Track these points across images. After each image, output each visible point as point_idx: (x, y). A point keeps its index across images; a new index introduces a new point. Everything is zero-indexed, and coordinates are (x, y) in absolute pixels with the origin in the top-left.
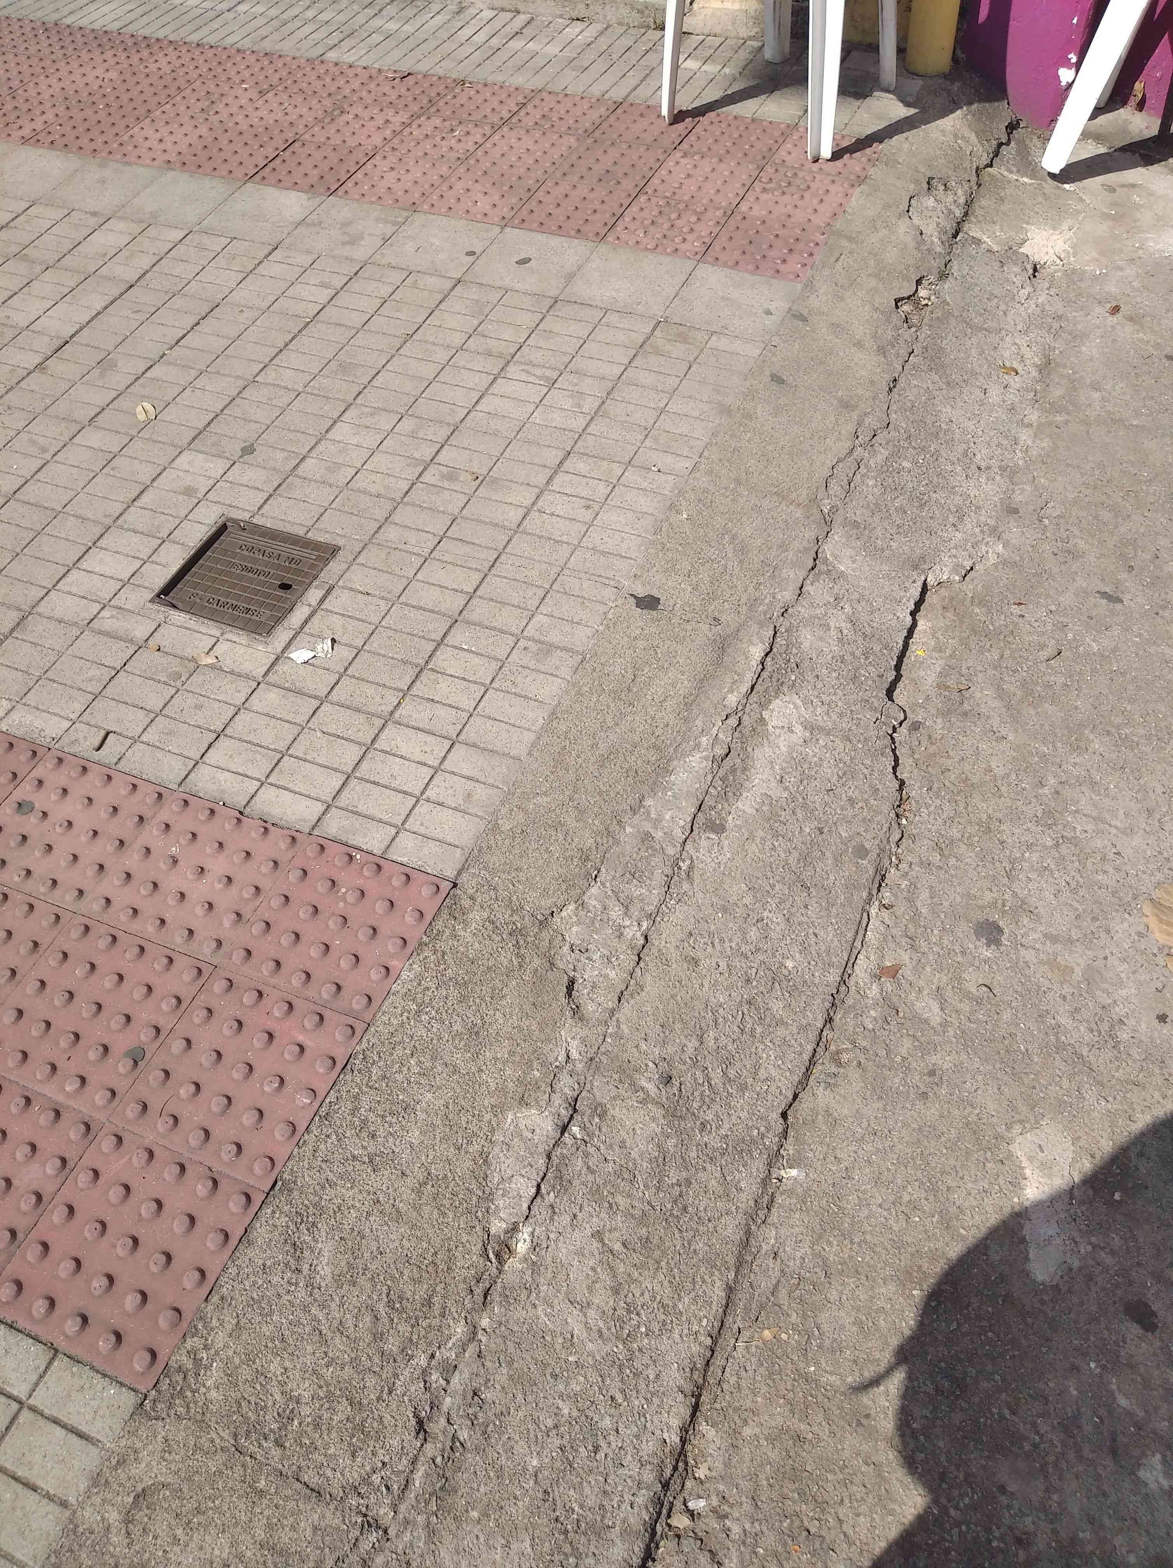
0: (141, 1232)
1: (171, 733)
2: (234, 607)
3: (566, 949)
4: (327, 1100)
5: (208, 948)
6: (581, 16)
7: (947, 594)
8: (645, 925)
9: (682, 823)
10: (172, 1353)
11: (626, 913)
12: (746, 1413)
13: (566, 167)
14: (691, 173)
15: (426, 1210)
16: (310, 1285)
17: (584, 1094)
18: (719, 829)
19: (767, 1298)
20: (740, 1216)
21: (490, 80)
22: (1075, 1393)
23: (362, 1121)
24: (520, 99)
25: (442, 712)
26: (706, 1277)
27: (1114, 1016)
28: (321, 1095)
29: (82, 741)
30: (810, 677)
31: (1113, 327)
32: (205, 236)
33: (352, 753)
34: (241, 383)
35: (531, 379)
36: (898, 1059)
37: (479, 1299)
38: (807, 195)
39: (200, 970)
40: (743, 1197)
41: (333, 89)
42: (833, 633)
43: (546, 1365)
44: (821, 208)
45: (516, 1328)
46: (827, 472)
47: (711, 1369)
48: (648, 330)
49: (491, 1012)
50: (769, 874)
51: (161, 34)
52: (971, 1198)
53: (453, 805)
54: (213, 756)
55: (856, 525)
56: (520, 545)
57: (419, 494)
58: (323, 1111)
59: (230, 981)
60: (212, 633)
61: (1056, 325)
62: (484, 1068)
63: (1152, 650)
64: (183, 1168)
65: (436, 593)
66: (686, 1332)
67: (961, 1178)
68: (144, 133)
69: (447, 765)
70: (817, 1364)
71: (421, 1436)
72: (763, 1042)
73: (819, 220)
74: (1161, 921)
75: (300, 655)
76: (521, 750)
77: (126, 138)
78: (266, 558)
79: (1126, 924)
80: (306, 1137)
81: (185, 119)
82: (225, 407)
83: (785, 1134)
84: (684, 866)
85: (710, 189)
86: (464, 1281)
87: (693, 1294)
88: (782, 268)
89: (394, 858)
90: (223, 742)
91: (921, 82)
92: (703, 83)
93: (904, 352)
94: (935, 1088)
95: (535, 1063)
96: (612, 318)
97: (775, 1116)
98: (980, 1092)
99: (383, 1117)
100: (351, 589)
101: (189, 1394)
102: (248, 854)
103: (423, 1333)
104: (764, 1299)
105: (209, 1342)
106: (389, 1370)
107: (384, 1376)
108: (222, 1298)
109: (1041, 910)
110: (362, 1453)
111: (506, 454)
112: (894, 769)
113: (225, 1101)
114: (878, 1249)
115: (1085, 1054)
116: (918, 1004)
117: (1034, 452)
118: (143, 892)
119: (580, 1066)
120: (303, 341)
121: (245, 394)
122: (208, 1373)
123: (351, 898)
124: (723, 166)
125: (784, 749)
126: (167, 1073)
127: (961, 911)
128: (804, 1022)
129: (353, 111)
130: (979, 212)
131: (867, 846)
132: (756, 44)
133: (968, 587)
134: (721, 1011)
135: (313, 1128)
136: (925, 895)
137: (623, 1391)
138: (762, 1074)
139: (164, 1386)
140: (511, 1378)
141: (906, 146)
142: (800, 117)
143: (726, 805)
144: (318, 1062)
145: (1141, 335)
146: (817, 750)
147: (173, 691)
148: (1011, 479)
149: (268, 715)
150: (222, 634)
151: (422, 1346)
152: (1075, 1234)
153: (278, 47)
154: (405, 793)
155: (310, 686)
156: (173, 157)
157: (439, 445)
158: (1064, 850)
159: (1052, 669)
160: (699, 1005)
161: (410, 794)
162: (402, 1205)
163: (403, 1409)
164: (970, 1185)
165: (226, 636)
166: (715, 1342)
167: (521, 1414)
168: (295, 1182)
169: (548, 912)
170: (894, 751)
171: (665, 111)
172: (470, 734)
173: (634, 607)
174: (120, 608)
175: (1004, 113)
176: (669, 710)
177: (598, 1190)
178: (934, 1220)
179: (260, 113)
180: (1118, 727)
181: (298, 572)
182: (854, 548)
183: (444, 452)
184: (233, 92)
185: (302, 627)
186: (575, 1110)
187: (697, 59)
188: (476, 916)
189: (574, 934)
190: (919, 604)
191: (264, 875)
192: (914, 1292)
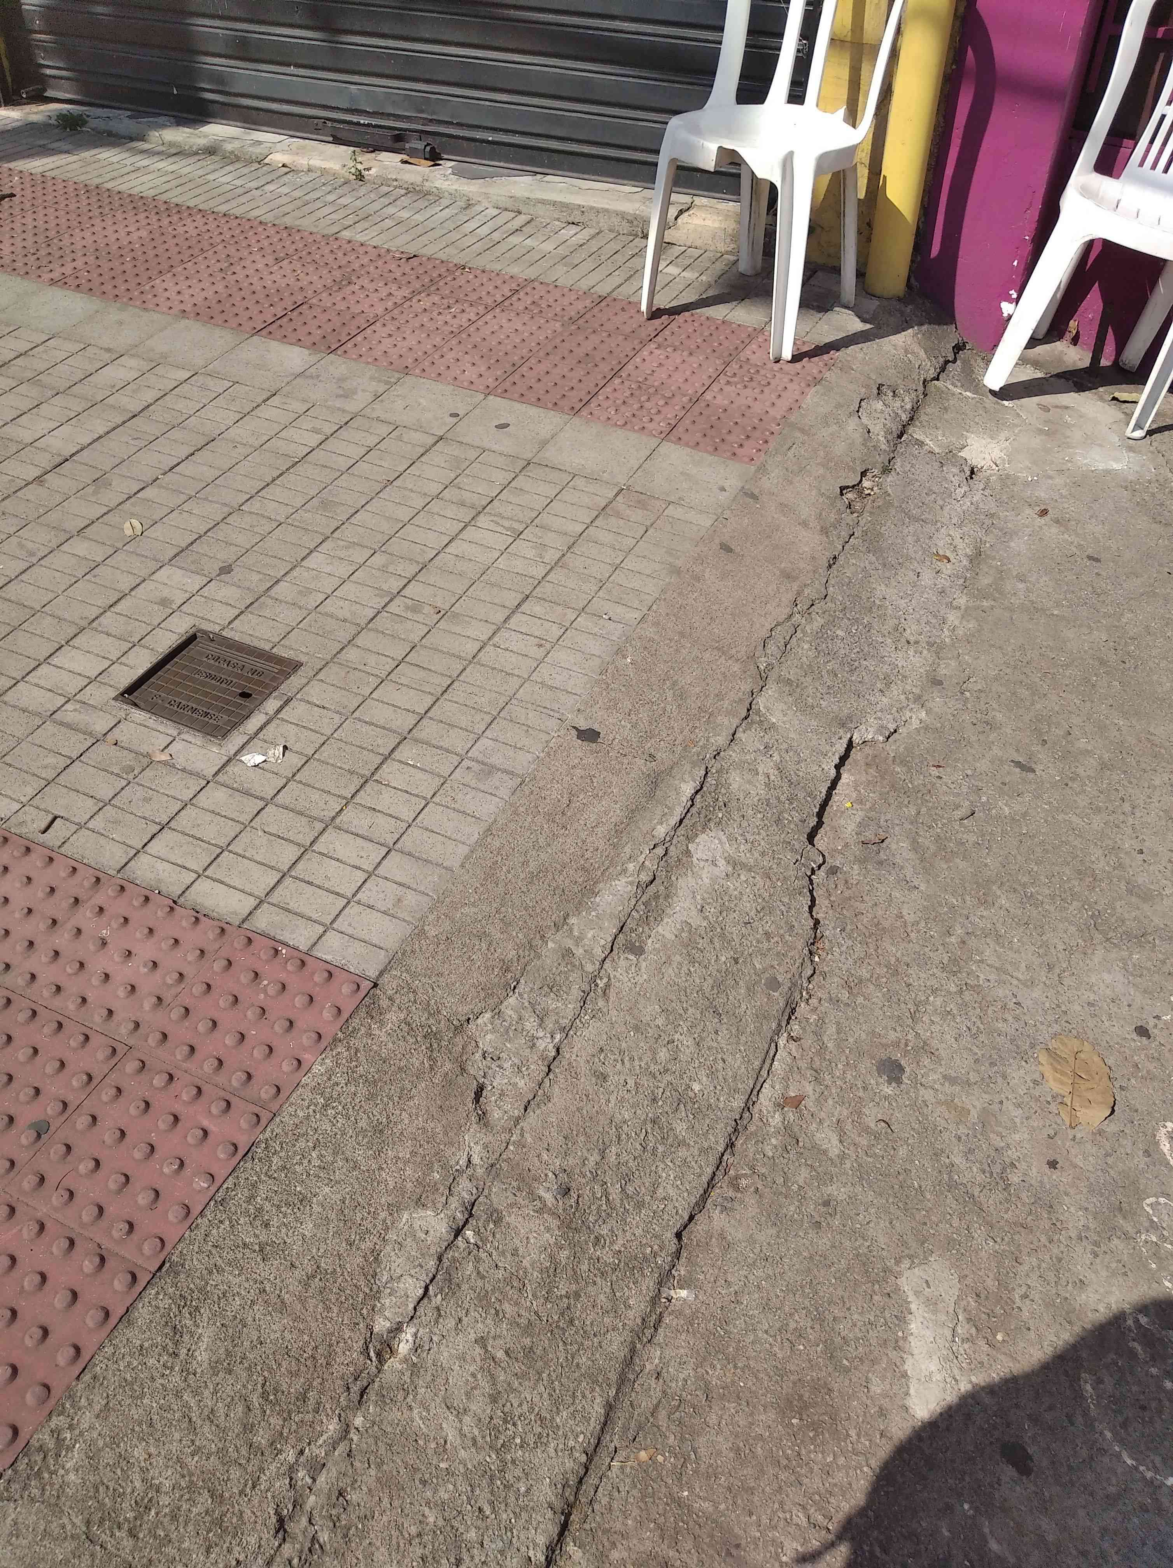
0: (21, 1305)
1: (117, 822)
2: (194, 710)
3: (478, 1056)
4: (225, 1186)
5: (124, 1030)
6: (576, 221)
7: (871, 752)
8: (558, 1037)
9: (603, 942)
10: (35, 1431)
11: (540, 1025)
12: (616, 1536)
13: (549, 348)
14: (663, 362)
15: (312, 1302)
16: (186, 1372)
17: (481, 1199)
18: (638, 951)
19: (647, 1418)
20: (626, 1333)
21: (488, 267)
22: (947, 1534)
23: (256, 1209)
24: (514, 286)
25: (381, 820)
26: (587, 1393)
27: (1006, 1159)
28: (218, 1181)
29: (29, 823)
30: (736, 816)
31: (1040, 527)
32: (209, 378)
33: (290, 853)
34: (226, 510)
35: (499, 529)
36: (795, 1187)
37: (355, 1397)
38: (766, 390)
39: (114, 1050)
40: (631, 1314)
41: (344, 263)
42: (761, 777)
43: (416, 1470)
44: (778, 402)
45: (389, 1429)
46: (765, 633)
47: (584, 1487)
48: (611, 495)
49: (398, 1112)
50: (683, 998)
51: (191, 204)
52: (857, 1330)
53: (383, 909)
54: (155, 847)
55: (789, 682)
56: (473, 674)
57: (383, 621)
58: (219, 1197)
59: (143, 1062)
60: (169, 732)
61: (988, 522)
62: (384, 1166)
63: (1060, 817)
64: (72, 1242)
65: (388, 712)
66: (561, 1446)
67: (849, 1309)
68: (165, 285)
69: (381, 871)
70: (691, 1489)
71: (280, 1535)
72: (663, 1162)
73: (777, 413)
74: (1056, 1070)
75: (253, 758)
76: (454, 863)
77: (147, 287)
78: (230, 668)
79: (1022, 1071)
80: (199, 1220)
81: (204, 275)
82: (209, 530)
83: (678, 1255)
84: (601, 984)
85: (679, 378)
86: (342, 1378)
87: (572, 1409)
88: (739, 451)
89: (319, 955)
90: (166, 834)
91: (877, 303)
92: (682, 287)
93: (845, 534)
94: (829, 1219)
95: (436, 1166)
96: (579, 482)
97: (669, 1235)
98: (872, 1225)
99: (279, 1207)
100: (308, 702)
101: (46, 1475)
102: (176, 941)
103: (294, 1427)
104: (643, 1419)
105: (75, 1422)
106: (255, 1462)
107: (250, 1469)
108: (95, 1377)
109: (941, 1051)
110: (217, 1549)
111: (469, 593)
112: (811, 908)
113: (123, 1179)
114: (761, 1375)
115: (976, 1194)
116: (818, 1135)
117: (960, 632)
118: (69, 970)
119: (480, 1172)
120: (290, 477)
121: (230, 520)
122: (70, 1455)
123: (272, 990)
124: (692, 359)
125: (707, 881)
126: (69, 1148)
127: (865, 1047)
128: (706, 1145)
129: (360, 282)
130: (923, 418)
131: (780, 980)
132: (732, 258)
133: (891, 748)
134: (625, 1127)
135: (207, 1212)
136: (832, 1029)
137: (491, 1503)
138: (660, 1192)
139: (22, 1466)
140: (378, 1480)
141: (860, 355)
142: (767, 323)
143: (646, 929)
144: (220, 1147)
145: (1066, 536)
146: (738, 884)
147: (124, 783)
148: (937, 653)
149: (213, 812)
150: (179, 734)
151: (292, 1440)
152: (956, 1372)
153: (298, 223)
154: (337, 894)
155: (257, 789)
156: (188, 307)
157: (406, 581)
158: (967, 996)
159: (965, 827)
160: (603, 1120)
161: (342, 896)
162: (287, 1296)
163: (265, 1506)
164: (856, 1316)
165: (182, 736)
166: (590, 1459)
167: (385, 1518)
168: (183, 1265)
169: (464, 1018)
170: (811, 892)
171: (644, 307)
172: (407, 843)
173: (575, 738)
174: (84, 703)
175: (950, 336)
176: (600, 835)
177: (486, 1296)
178: (819, 1349)
179: (273, 277)
180: (1024, 885)
181: (260, 683)
182: (785, 703)
183: (410, 586)
184: (252, 258)
185: (257, 733)
186: (471, 1215)
187: (677, 266)
188: (393, 1017)
189: (487, 1041)
190: (843, 759)
191: (189, 963)
192: (794, 1421)
